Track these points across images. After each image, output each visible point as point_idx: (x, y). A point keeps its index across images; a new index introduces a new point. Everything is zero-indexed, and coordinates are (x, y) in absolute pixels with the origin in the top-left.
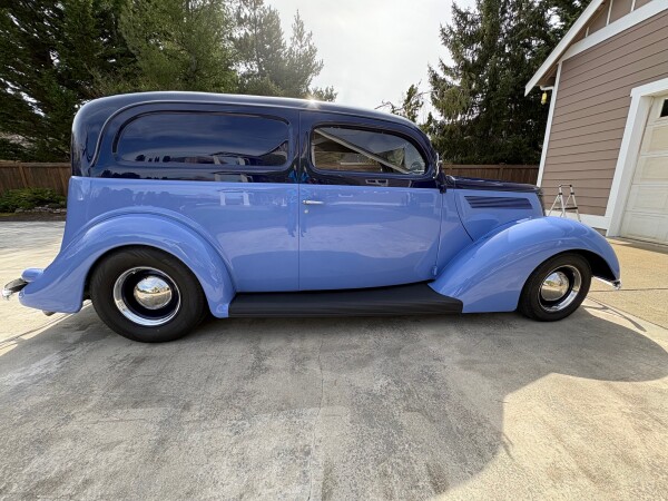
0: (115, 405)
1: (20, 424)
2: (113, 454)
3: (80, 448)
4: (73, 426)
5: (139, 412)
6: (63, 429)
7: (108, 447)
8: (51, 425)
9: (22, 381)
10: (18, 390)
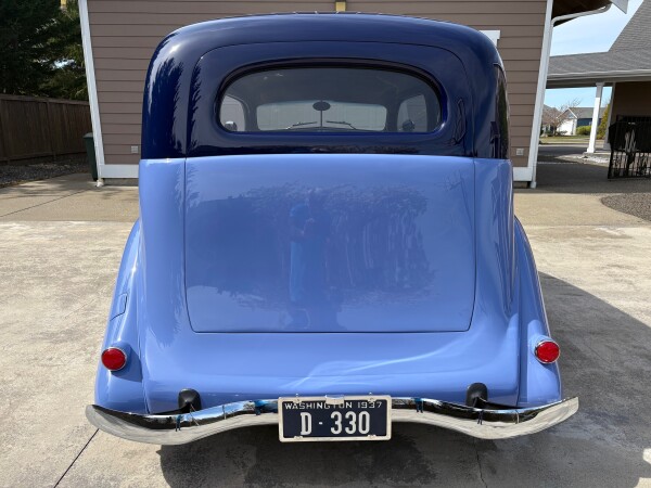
0: (585, 359)
1: (640, 392)
2: (615, 346)
3: (624, 358)
4: (615, 368)
5: (581, 348)
6: (622, 371)
7: (613, 349)
8: (625, 378)
9: (612, 427)
10: (621, 420)
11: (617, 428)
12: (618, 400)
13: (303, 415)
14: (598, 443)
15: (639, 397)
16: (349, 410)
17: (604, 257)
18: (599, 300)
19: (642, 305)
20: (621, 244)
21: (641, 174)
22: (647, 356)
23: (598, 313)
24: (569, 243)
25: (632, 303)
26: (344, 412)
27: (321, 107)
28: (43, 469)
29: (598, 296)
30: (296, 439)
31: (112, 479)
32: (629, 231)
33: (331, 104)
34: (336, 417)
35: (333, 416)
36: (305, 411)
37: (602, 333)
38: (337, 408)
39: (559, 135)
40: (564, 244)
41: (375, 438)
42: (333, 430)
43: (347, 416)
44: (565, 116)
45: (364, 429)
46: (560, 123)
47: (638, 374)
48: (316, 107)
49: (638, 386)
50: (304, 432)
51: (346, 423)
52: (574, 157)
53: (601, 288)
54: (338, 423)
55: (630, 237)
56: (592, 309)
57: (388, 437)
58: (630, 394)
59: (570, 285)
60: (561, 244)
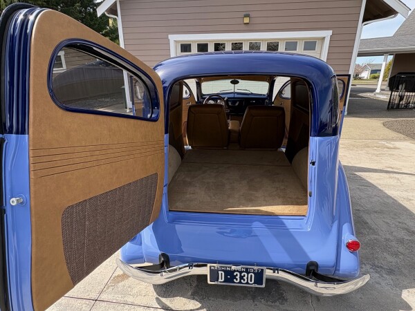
0: (371, 229)
1: (402, 253)
2: (388, 221)
3: (393, 230)
4: (388, 236)
5: (369, 221)
6: (392, 238)
7: (387, 223)
8: (394, 244)
9: (385, 276)
10: (391, 272)
11: (388, 277)
12: (390, 258)
13: (220, 272)
14: (377, 286)
15: (401, 257)
16: (243, 272)
17: (383, 161)
18: (380, 190)
19: (405, 194)
20: (394, 153)
21: (407, 107)
22: (406, 229)
23: (379, 199)
24: (364, 151)
25: (398, 193)
26: (241, 272)
27: (235, 82)
28: (98, 278)
29: (380, 187)
30: (216, 283)
31: (129, 287)
32: (398, 144)
33: (240, 81)
34: (237, 275)
35: (235, 274)
36: (221, 270)
37: (381, 212)
38: (237, 271)
39: (360, 79)
40: (362, 152)
41: (257, 286)
42: (235, 280)
43: (243, 274)
44: (364, 68)
45: (251, 281)
46: (361, 72)
47: (401, 241)
48: (231, 82)
49: (401, 249)
50: (220, 280)
51: (242, 278)
52: (368, 95)
53: (381, 182)
54: (238, 277)
55: (399, 149)
56: (375, 196)
57: (263, 286)
58: (396, 254)
59: (364, 180)
60: (360, 152)
